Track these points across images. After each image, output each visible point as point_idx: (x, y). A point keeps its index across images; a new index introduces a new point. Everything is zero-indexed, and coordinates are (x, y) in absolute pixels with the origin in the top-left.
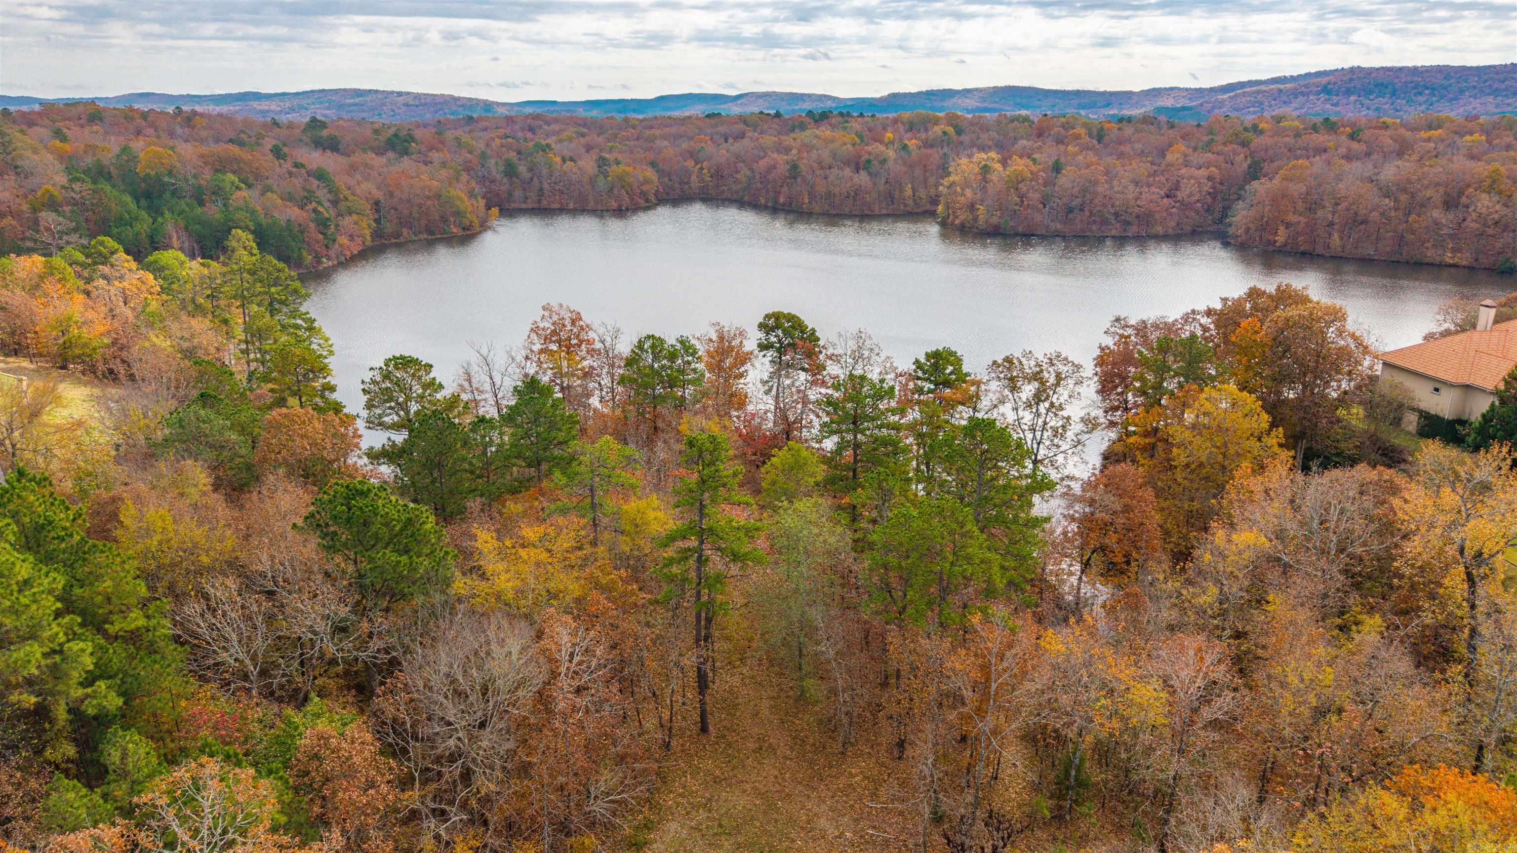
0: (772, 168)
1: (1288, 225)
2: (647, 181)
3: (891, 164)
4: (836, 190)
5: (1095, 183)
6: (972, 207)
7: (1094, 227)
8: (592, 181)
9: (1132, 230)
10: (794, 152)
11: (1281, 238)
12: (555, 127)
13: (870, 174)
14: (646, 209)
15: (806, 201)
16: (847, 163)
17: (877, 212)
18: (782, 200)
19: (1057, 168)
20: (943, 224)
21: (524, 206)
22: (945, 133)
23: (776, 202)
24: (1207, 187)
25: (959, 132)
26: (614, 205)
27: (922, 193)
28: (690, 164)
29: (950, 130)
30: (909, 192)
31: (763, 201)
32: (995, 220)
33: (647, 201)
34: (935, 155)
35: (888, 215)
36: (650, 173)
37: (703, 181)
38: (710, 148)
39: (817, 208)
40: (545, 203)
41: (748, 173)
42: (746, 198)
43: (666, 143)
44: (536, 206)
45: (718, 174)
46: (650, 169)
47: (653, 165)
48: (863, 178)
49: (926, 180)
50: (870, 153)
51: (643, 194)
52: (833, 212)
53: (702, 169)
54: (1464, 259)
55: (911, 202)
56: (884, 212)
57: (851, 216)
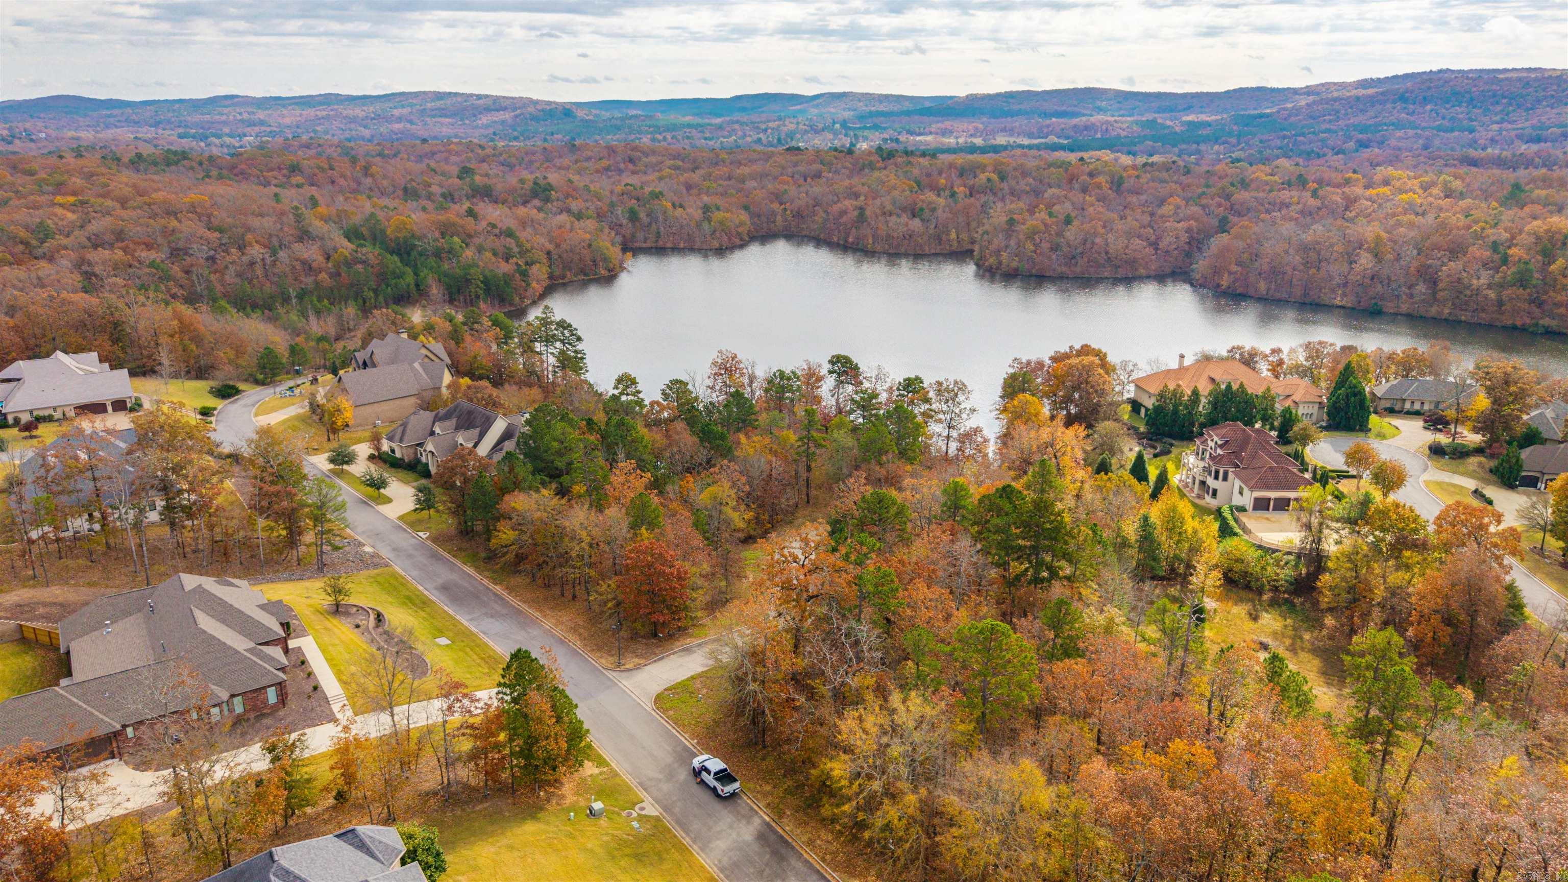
0: (844, 212)
1: (1230, 273)
2: (742, 224)
3: (939, 212)
4: (895, 235)
5: (1095, 234)
6: (998, 253)
7: (1092, 270)
8: (699, 225)
9: (1121, 273)
10: (862, 198)
11: (1225, 282)
12: (653, 159)
13: (922, 220)
14: (742, 247)
15: (871, 241)
16: (904, 209)
17: (927, 252)
18: (850, 240)
19: (1068, 221)
20: (977, 265)
21: (644, 245)
22: (989, 180)
23: (846, 241)
24: (1185, 237)
25: (1002, 178)
26: (716, 244)
27: (964, 236)
28: (775, 206)
29: (994, 177)
30: (953, 235)
31: (835, 239)
32: (1014, 264)
33: (741, 239)
34: (976, 202)
35: (936, 255)
36: (744, 217)
37: (786, 220)
38: (792, 190)
39: (879, 248)
40: (661, 243)
41: (824, 215)
42: (822, 236)
43: (754, 184)
44: (653, 245)
45: (799, 215)
46: (743, 212)
47: (746, 208)
48: (916, 224)
49: (968, 224)
50: (923, 201)
51: (739, 234)
52: (891, 251)
53: (785, 210)
54: (1347, 302)
55: (955, 244)
56: (933, 251)
57: (906, 255)
